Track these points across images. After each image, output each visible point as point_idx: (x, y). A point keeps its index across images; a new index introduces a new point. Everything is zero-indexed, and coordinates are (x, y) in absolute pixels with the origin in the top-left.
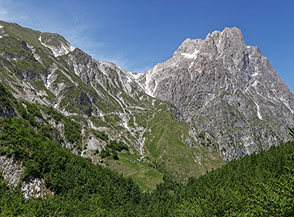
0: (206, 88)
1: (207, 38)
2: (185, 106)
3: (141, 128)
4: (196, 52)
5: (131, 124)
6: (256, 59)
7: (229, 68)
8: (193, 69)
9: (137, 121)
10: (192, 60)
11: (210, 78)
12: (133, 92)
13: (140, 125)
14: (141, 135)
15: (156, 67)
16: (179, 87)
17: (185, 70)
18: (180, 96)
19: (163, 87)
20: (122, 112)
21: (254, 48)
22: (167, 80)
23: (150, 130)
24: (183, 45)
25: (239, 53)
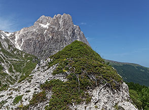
0: (54, 47)
1: (54, 18)
2: (42, 56)
3: (18, 73)
4: (48, 24)
5: (10, 70)
6: (78, 32)
7: (66, 37)
8: (46, 35)
9: (15, 69)
10: (46, 29)
11: (56, 41)
12: (9, 48)
13: (17, 71)
14: (19, 77)
15: (22, 30)
16: (38, 45)
17: (42, 34)
18: (39, 50)
19: (27, 44)
20: (4, 63)
21: (78, 27)
22: (30, 40)
23: (24, 74)
24: (40, 19)
25: (70, 29)
